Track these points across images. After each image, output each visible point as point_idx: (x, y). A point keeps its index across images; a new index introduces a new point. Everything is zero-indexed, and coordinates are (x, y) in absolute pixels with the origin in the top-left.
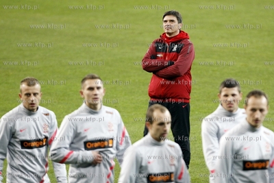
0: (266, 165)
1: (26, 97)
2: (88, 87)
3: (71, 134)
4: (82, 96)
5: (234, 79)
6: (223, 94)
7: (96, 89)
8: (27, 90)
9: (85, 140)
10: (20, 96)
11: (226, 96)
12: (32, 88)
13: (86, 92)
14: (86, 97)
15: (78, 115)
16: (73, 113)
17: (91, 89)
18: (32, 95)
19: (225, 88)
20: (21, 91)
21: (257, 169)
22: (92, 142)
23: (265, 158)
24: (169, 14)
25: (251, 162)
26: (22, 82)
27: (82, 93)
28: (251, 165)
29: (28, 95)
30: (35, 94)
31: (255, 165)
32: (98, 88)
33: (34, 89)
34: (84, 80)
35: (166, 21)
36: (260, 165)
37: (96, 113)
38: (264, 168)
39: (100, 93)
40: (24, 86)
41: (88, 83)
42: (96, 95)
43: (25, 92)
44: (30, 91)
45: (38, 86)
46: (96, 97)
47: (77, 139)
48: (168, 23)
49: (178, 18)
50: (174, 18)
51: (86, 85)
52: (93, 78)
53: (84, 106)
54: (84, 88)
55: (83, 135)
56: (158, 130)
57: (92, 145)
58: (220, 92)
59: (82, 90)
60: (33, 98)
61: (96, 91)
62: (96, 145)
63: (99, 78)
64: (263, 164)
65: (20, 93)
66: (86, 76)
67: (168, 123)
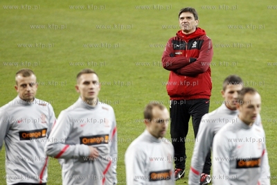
0: (258, 163)
1: (22, 88)
2: (83, 81)
3: (68, 130)
4: (78, 91)
5: (237, 75)
6: (228, 90)
7: (91, 83)
8: (22, 81)
9: (81, 135)
10: (16, 88)
11: (232, 92)
12: (27, 78)
13: (82, 86)
14: (82, 92)
15: (73, 110)
16: (69, 108)
17: (87, 83)
18: (28, 85)
19: (230, 85)
20: (17, 83)
21: (250, 167)
22: (88, 137)
24: (185, 10)
25: (244, 160)
26: (17, 73)
27: (77, 88)
29: (24, 86)
30: (30, 85)
32: (94, 82)
33: (30, 79)
34: (79, 75)
35: (182, 18)
36: (253, 163)
37: (92, 108)
38: (256, 166)
39: (96, 87)
40: (19, 77)
41: (83, 78)
42: (92, 89)
43: (21, 83)
44: (26, 82)
45: (33, 77)
46: (92, 91)
47: (73, 134)
48: (185, 20)
49: (194, 15)
50: (191, 15)
51: (81, 80)
52: (89, 72)
53: (80, 101)
54: (79, 83)
55: (79, 131)
56: (157, 127)
57: (88, 141)
58: (225, 89)
59: (78, 85)
60: (29, 88)
61: (92, 85)
62: (92, 141)
63: (94, 73)
65: (16, 85)
66: (81, 71)
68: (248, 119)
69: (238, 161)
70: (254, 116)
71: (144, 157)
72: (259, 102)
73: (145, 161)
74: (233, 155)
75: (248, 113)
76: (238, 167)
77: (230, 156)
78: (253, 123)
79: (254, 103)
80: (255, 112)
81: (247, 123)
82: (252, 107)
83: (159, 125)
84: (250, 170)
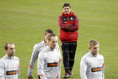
0: (57, 65)
21: (54, 66)
23: (57, 62)
25: (51, 64)
28: (51, 65)
31: (53, 65)
36: (55, 65)
38: (56, 66)
64: (56, 64)
67: (14, 49)
68: (52, 47)
69: (48, 64)
70: (55, 46)
71: (4, 66)
72: (57, 40)
73: (5, 67)
74: (46, 62)
75: (52, 44)
76: (48, 66)
77: (45, 62)
78: (55, 48)
79: (55, 40)
80: (55, 44)
81: (52, 49)
82: (54, 42)
83: (11, 50)
84: (54, 68)
